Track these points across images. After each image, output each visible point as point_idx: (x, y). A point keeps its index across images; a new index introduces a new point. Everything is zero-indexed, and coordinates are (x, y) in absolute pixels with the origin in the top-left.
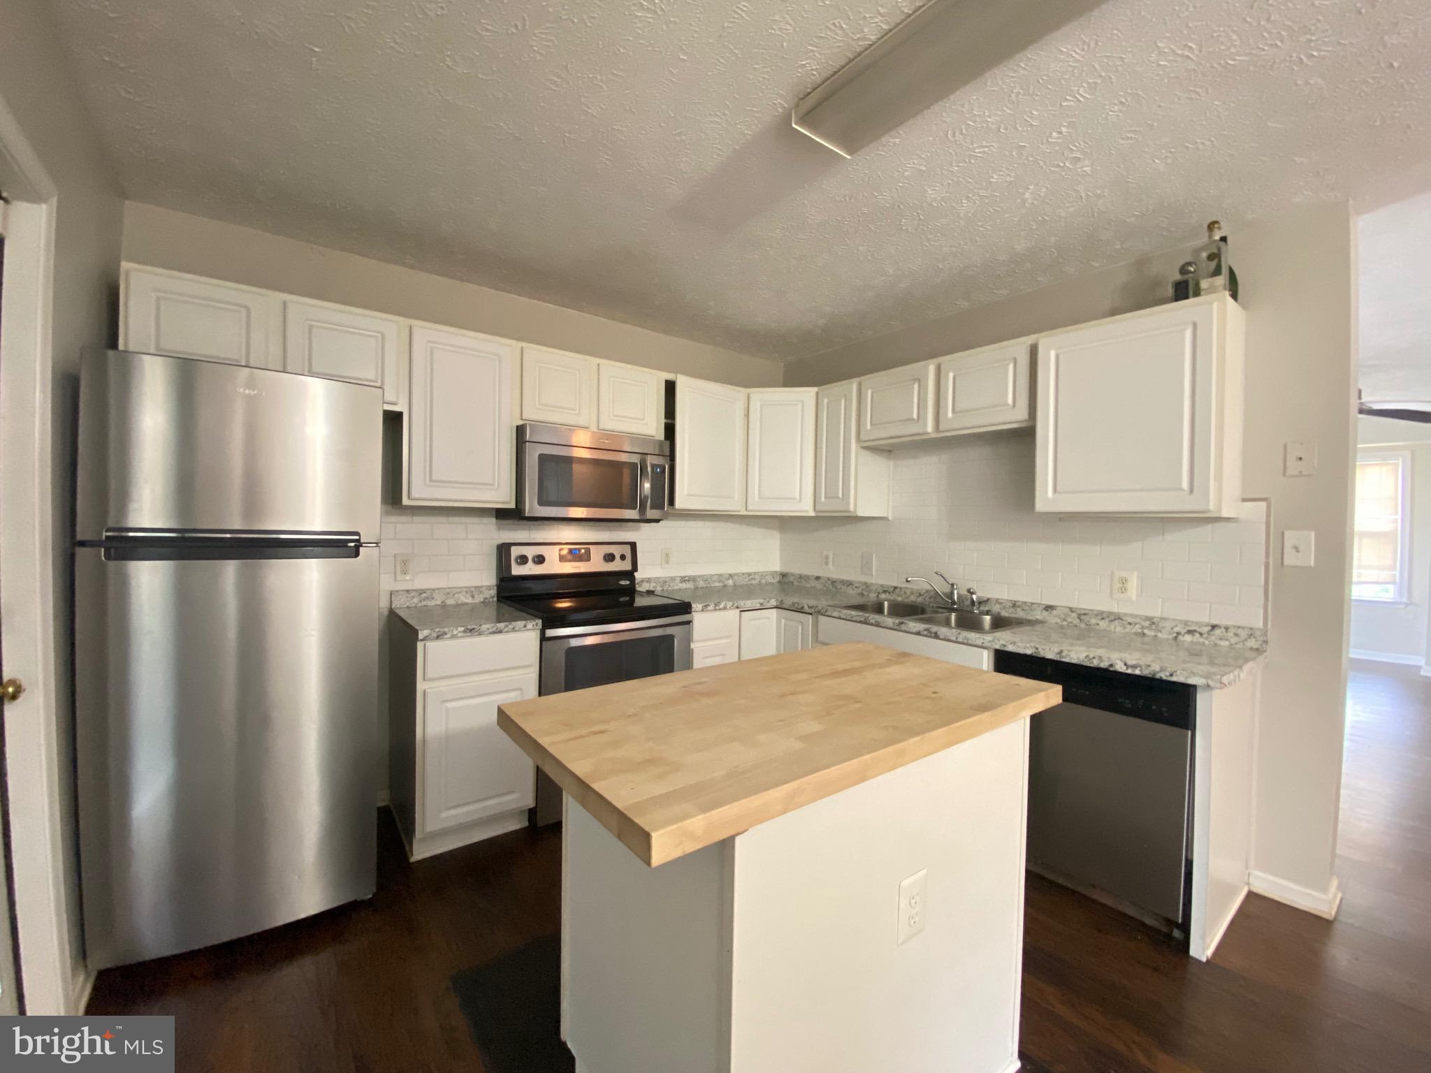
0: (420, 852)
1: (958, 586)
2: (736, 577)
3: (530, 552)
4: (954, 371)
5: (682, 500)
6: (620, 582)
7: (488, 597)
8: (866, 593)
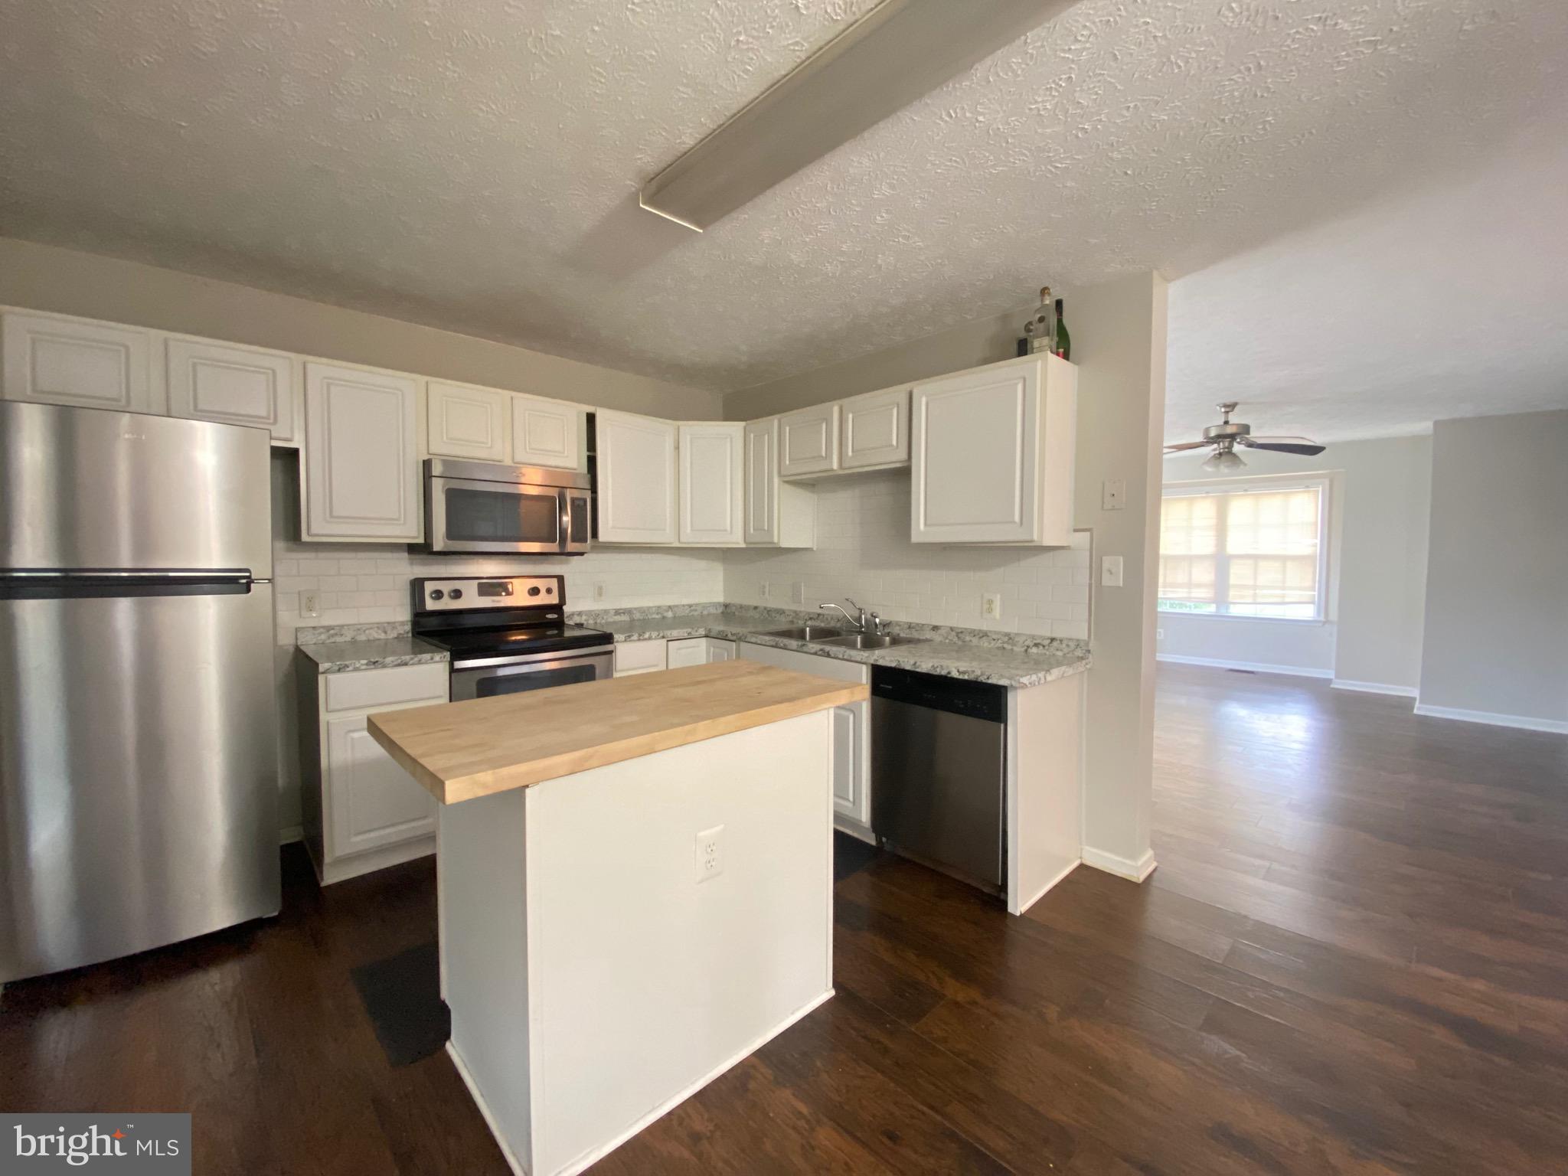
0: (331, 876)
1: (866, 610)
2: (676, 609)
3: (446, 587)
4: (853, 413)
5: (607, 532)
6: (547, 616)
7: (402, 632)
8: (795, 620)
